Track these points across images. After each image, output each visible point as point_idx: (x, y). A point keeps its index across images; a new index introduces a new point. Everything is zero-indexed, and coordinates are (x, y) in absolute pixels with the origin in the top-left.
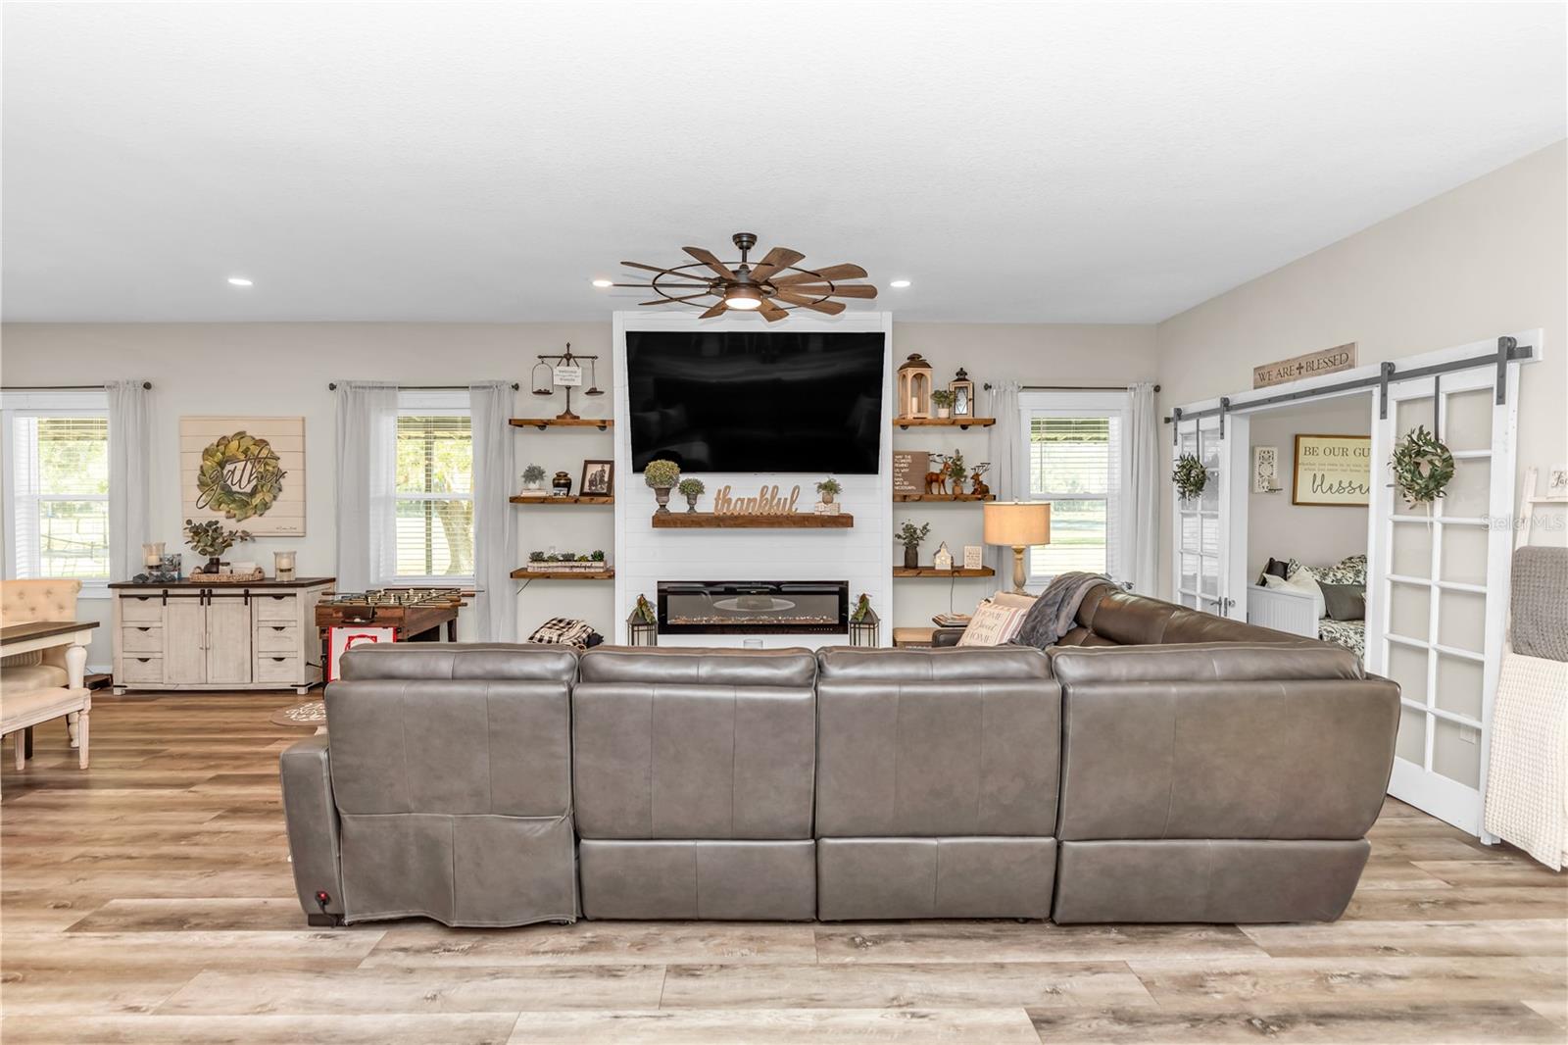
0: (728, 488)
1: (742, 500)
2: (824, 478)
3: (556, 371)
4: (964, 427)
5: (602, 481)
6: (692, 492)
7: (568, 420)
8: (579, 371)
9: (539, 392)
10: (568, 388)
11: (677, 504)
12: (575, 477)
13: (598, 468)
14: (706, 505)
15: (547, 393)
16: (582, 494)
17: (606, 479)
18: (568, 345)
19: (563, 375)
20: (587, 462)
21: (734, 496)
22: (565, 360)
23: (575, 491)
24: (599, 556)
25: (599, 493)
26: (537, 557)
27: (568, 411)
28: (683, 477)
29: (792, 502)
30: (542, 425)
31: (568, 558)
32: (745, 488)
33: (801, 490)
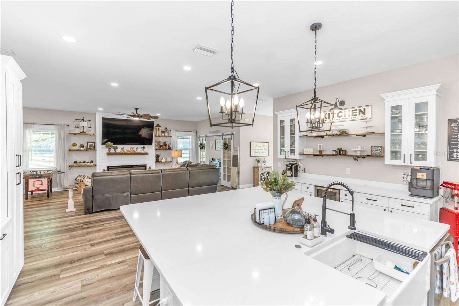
0: (123, 148)
1: (126, 150)
2: (143, 146)
3: (80, 123)
4: (166, 137)
5: (92, 146)
6: (115, 148)
7: (83, 133)
8: (86, 123)
9: (76, 127)
10: (83, 126)
11: (112, 151)
12: (85, 145)
13: (91, 143)
14: (118, 151)
15: (78, 127)
16: (87, 149)
17: (93, 146)
18: (83, 117)
19: (82, 124)
20: (88, 142)
21: (124, 149)
22: (82, 121)
23: (85, 148)
24: (92, 162)
25: (92, 148)
26: (76, 162)
27: (83, 131)
28: (114, 146)
29: (136, 150)
30: (75, 134)
31: (84, 162)
32: (127, 148)
33: (139, 148)
